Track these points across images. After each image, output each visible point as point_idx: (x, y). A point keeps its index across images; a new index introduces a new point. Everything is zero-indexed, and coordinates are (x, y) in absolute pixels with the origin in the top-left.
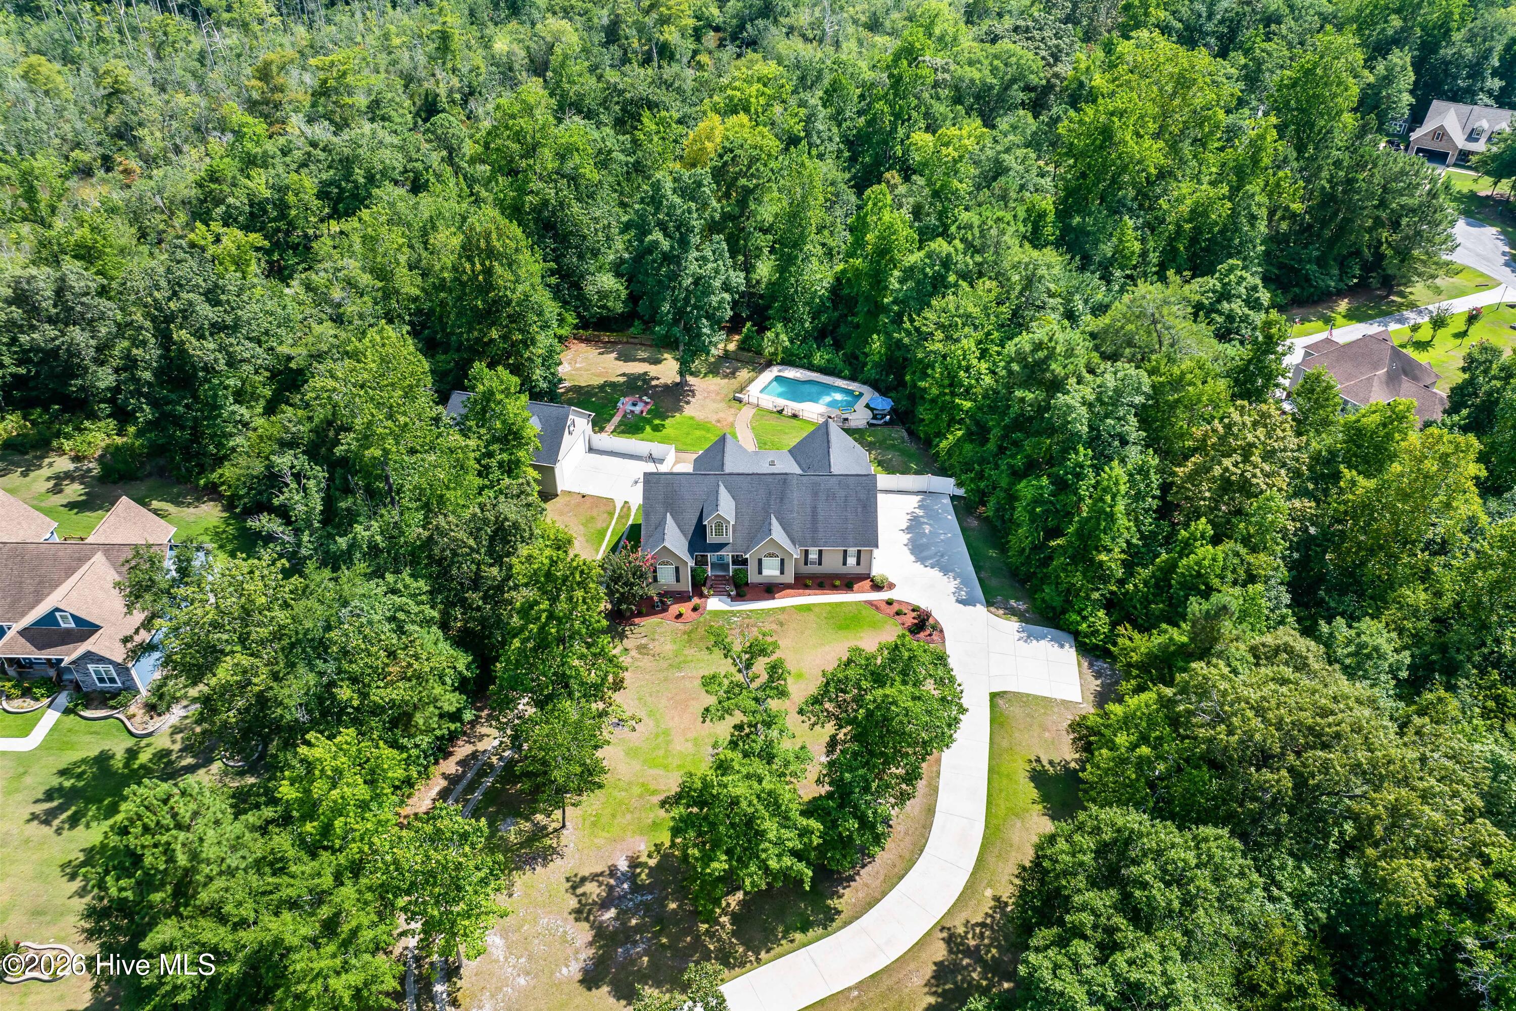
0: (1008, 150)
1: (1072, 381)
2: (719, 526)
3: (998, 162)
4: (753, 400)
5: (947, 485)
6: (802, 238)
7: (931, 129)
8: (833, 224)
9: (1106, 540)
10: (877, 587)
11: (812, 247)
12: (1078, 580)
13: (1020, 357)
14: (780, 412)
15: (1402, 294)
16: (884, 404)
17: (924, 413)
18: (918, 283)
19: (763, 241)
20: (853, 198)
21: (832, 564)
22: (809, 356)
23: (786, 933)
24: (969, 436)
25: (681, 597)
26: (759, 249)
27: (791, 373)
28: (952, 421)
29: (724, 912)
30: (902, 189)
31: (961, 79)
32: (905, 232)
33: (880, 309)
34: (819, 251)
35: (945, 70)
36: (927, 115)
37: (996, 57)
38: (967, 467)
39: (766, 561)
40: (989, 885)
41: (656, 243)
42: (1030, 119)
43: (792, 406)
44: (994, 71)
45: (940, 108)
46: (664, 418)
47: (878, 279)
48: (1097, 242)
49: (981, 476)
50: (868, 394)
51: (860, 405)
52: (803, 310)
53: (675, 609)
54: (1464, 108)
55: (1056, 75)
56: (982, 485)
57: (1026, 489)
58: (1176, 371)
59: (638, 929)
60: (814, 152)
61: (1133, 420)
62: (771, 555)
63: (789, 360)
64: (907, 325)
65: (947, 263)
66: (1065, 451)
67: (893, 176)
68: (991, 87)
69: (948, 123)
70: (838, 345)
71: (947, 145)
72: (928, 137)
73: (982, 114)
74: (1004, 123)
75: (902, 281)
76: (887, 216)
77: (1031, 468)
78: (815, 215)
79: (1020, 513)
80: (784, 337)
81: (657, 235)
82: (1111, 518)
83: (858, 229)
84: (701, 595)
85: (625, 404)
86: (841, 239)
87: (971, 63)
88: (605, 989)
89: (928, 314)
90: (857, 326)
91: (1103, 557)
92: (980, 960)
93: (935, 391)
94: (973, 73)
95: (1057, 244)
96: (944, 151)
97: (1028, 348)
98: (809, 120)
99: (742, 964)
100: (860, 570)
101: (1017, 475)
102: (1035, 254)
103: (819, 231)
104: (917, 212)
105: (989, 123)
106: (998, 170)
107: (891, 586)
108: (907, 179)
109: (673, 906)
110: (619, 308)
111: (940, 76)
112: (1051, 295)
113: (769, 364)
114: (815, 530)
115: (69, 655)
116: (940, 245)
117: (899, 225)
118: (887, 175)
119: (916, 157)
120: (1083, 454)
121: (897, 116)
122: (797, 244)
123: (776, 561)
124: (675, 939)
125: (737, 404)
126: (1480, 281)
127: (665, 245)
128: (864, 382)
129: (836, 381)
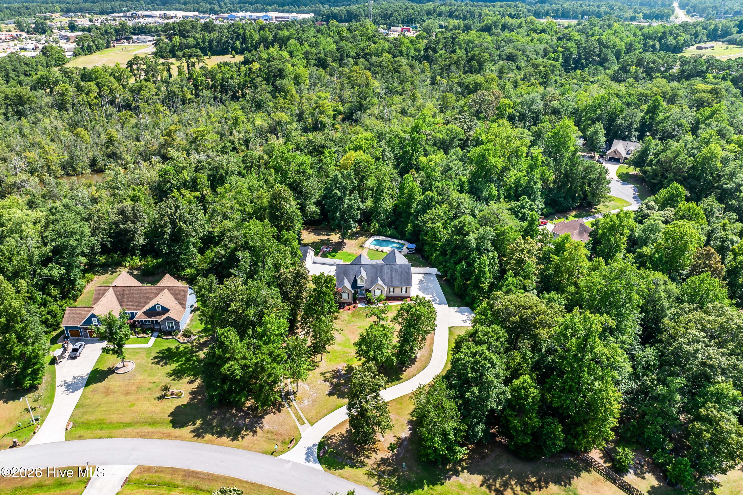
0: (451, 162)
1: (471, 232)
2: (361, 280)
3: (448, 165)
4: (368, 246)
5: (434, 271)
6: (382, 192)
7: (426, 155)
8: (393, 188)
9: (483, 280)
11: (386, 195)
12: (475, 293)
13: (455, 226)
14: (377, 250)
15: (596, 209)
16: (413, 246)
17: (426, 248)
18: (423, 205)
19: (369, 193)
20: (399, 179)
21: (398, 293)
22: (386, 231)
24: (441, 254)
25: (349, 304)
26: (367, 196)
27: (380, 238)
28: (436, 250)
30: (416, 175)
31: (436, 138)
32: (418, 190)
33: (411, 214)
34: (389, 196)
35: (430, 135)
36: (424, 150)
37: (448, 130)
38: (441, 264)
39: (377, 291)
41: (336, 193)
42: (460, 151)
43: (380, 248)
44: (447, 134)
45: (428, 148)
46: (336, 252)
47: (409, 205)
48: (482, 192)
49: (445, 266)
50: (407, 244)
51: (404, 248)
52: (383, 217)
53: (347, 307)
54: (625, 143)
55: (470, 135)
56: (446, 269)
57: (458, 267)
58: (503, 229)
59: (344, 383)
60: (385, 163)
61: (490, 244)
62: (378, 289)
63: (379, 234)
64: (420, 219)
65: (431, 199)
66: (470, 254)
67: (413, 171)
68: (447, 140)
69: (431, 153)
70: (396, 228)
71: (431, 161)
72: (425, 158)
73: (443, 149)
74: (451, 152)
75: (417, 205)
76: (411, 184)
77: (460, 261)
78: (387, 184)
79: (458, 274)
80: (377, 226)
81: (336, 191)
82: (484, 273)
83: (401, 189)
84: (356, 303)
85: (324, 248)
86: (395, 192)
87: (439, 132)
89: (426, 215)
90: (402, 221)
91: (483, 285)
93: (430, 239)
94: (439, 135)
95: (468, 193)
96: (430, 163)
97: (457, 223)
98: (383, 151)
100: (406, 295)
101: (456, 263)
102: (460, 195)
103: (388, 189)
104: (422, 182)
105: (446, 153)
106: (448, 169)
108: (418, 172)
110: (317, 217)
111: (428, 137)
112: (468, 209)
113: (372, 235)
114: (392, 281)
115: (160, 319)
116: (429, 193)
117: (415, 187)
118: (411, 171)
119: (421, 165)
120: (475, 254)
121: (413, 151)
122: (381, 194)
123: (380, 291)
125: (362, 248)
126: (625, 203)
127: (339, 194)
128: (405, 240)
129: (396, 240)
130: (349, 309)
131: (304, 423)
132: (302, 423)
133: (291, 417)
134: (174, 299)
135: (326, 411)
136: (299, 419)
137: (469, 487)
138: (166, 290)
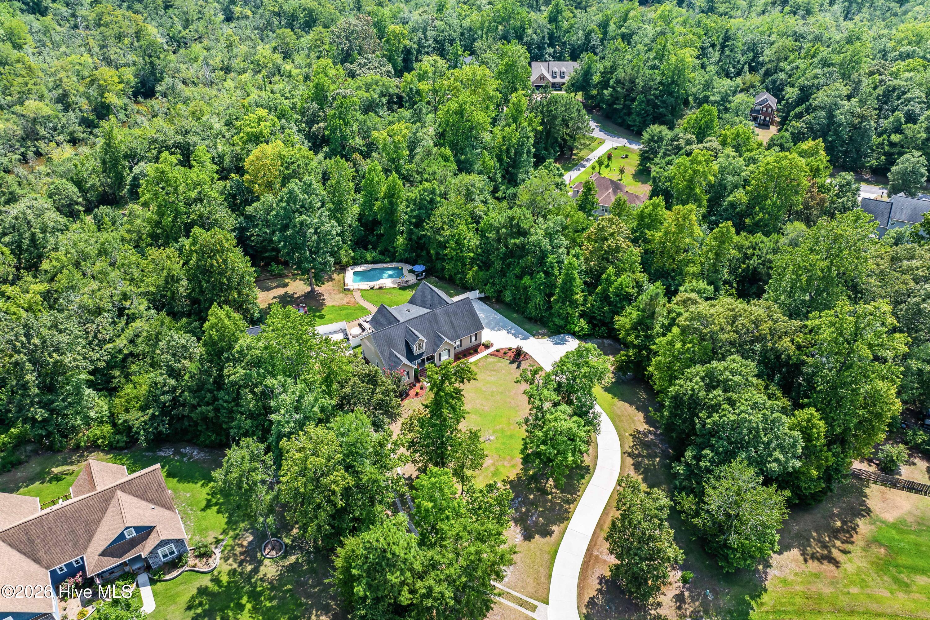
2: (419, 345)
4: (354, 287)
5: (475, 294)
10: (487, 347)
14: (372, 288)
16: (420, 268)
21: (466, 344)
23: (578, 482)
24: (481, 268)
25: (413, 385)
27: (359, 269)
29: (552, 488)
34: (350, 202)
38: (484, 283)
39: (442, 353)
40: (625, 432)
43: (375, 284)
44: (374, 91)
46: (320, 311)
50: (407, 267)
51: (406, 272)
59: (528, 511)
62: (444, 350)
63: (356, 263)
70: (374, 248)
72: (382, 133)
84: (419, 381)
87: (358, 89)
88: (537, 536)
89: (434, 218)
92: (643, 456)
93: (452, 252)
99: (575, 500)
100: (477, 342)
107: (492, 345)
109: (532, 497)
113: (345, 268)
114: (455, 331)
115: (143, 550)
120: (551, 258)
123: (447, 352)
124: (544, 506)
125: (347, 292)
128: (400, 261)
129: (386, 265)
130: (417, 394)
131: (536, 607)
132: (534, 608)
133: (509, 608)
134: (145, 503)
135: (543, 571)
136: (523, 603)
137: (792, 577)
138: (119, 493)
